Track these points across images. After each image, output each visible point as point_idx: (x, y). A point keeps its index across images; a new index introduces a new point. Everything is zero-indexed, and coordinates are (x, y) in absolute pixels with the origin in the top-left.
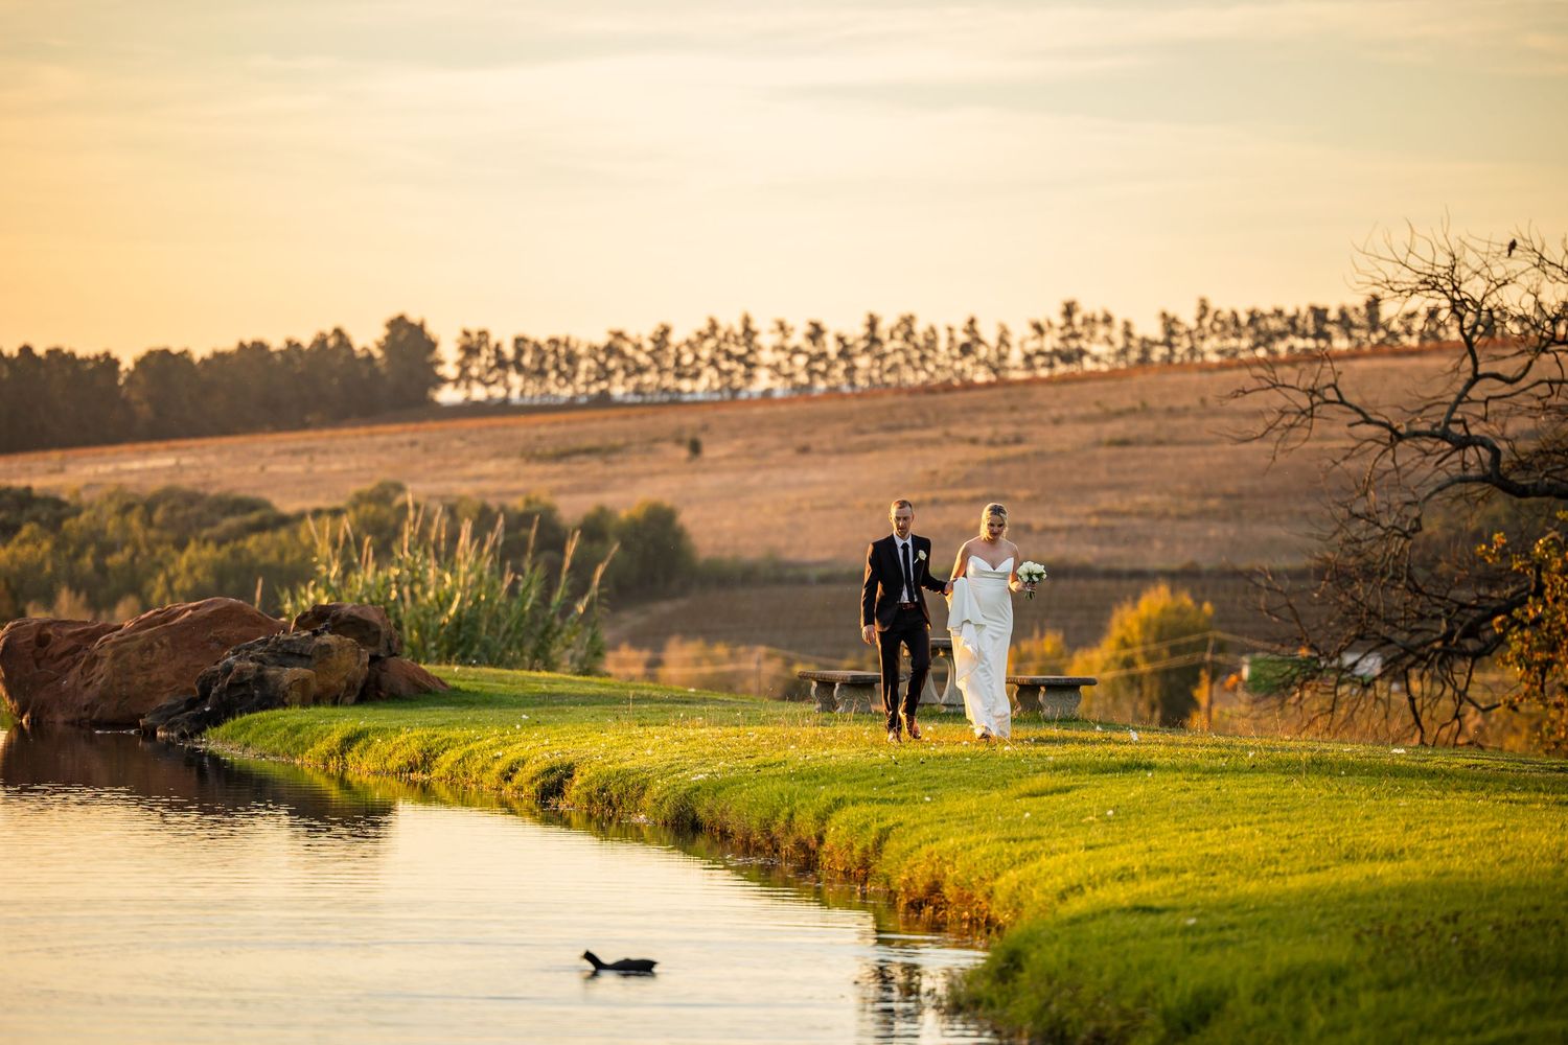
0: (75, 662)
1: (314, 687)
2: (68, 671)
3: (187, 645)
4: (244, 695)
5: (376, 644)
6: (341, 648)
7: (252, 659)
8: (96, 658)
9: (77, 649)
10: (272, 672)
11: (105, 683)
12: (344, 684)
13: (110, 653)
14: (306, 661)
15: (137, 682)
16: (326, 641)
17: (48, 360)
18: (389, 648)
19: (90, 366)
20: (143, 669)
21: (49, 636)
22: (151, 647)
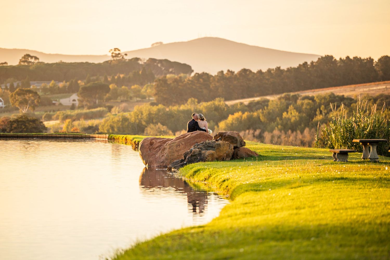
0: (160, 149)
1: (216, 156)
2: (158, 152)
3: (189, 144)
4: (195, 158)
5: (236, 143)
6: (224, 145)
7: (198, 148)
8: (165, 148)
9: (161, 146)
10: (203, 152)
11: (167, 155)
12: (225, 155)
13: (168, 147)
14: (213, 148)
15: (175, 155)
16: (219, 143)
17: (354, 60)
18: (241, 144)
19: (365, 61)
20: (177, 151)
21: (153, 142)
22: (179, 145)
